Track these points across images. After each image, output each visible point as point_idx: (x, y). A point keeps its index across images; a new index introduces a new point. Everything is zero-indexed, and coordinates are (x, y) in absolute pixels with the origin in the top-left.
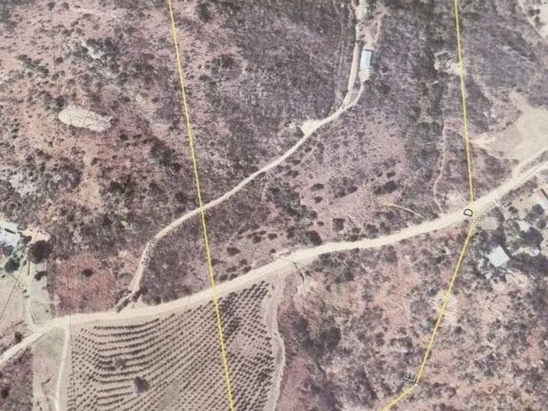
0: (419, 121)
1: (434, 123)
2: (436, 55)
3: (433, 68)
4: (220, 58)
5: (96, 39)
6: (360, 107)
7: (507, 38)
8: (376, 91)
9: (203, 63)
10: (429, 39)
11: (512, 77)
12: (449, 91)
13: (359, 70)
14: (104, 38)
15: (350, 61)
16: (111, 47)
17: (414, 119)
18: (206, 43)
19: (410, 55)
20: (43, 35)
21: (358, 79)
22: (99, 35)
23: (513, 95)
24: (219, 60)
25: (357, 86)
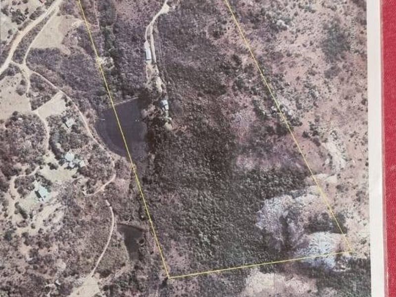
0: (112, 25)
1: (105, 26)
2: (114, 66)
3: (113, 58)
4: (220, 36)
5: (283, 31)
6: (144, 27)
7: (80, 86)
8: (138, 37)
9: (228, 31)
10: (119, 74)
11: (72, 63)
12: (102, 47)
13: (150, 47)
14: (280, 33)
15: (156, 52)
16: (275, 29)
17: (116, 26)
18: (230, 43)
19: (127, 63)
20: (309, 26)
21: (150, 42)
22: (283, 34)
23: (68, 52)
24: (221, 34)
25: (149, 38)
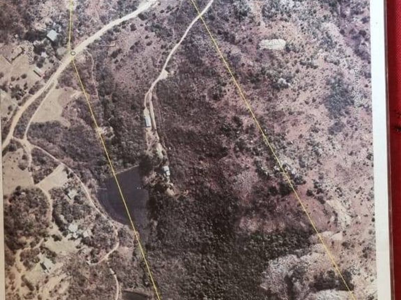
0: (111, 95)
1: (104, 96)
2: (114, 135)
3: (113, 127)
4: (220, 98)
5: (284, 89)
6: (143, 94)
7: (81, 157)
8: (138, 105)
9: (228, 93)
10: (120, 143)
11: (72, 135)
12: (101, 117)
13: (150, 114)
14: (281, 91)
15: (156, 118)
16: (277, 88)
17: (114, 95)
18: (230, 105)
19: (127, 131)
20: (311, 83)
21: (149, 109)
22: (284, 92)
23: (68, 124)
24: (221, 97)
25: (148, 105)
